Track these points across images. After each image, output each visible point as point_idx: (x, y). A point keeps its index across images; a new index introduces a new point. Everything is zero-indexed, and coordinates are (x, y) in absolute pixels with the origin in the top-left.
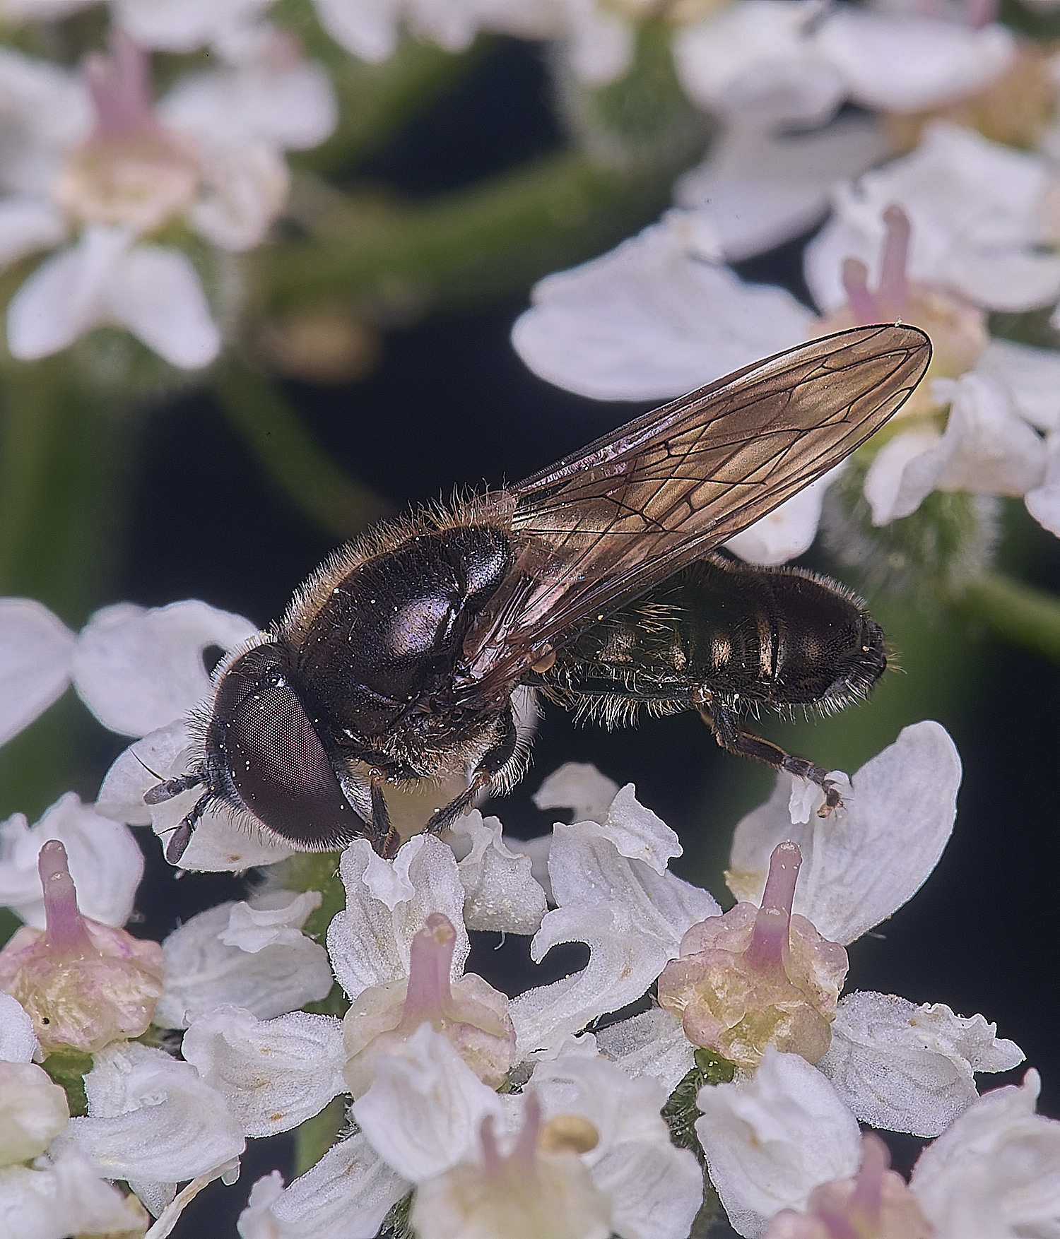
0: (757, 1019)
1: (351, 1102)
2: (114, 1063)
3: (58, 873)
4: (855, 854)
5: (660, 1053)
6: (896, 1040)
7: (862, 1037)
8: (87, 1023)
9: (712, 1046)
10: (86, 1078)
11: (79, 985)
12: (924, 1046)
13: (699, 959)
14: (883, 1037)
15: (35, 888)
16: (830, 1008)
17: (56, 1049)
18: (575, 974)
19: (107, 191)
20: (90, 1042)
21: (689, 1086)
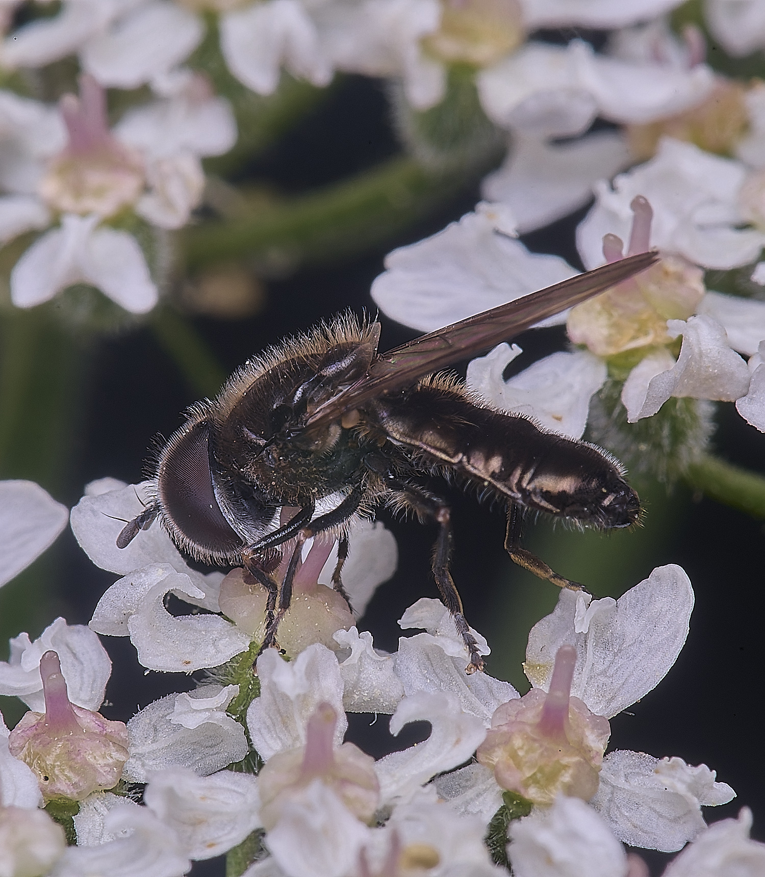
0: (547, 770)
1: (264, 834)
2: (95, 808)
3: (55, 674)
4: (615, 655)
5: (479, 795)
6: (644, 784)
7: (621, 782)
8: (75, 779)
9: (516, 790)
10: (75, 818)
11: (69, 753)
12: (664, 788)
13: (505, 729)
14: (635, 782)
15: (37, 683)
16: (598, 761)
17: (54, 798)
18: (421, 743)
19: (78, 191)
20: (77, 793)
21: (499, 819)
